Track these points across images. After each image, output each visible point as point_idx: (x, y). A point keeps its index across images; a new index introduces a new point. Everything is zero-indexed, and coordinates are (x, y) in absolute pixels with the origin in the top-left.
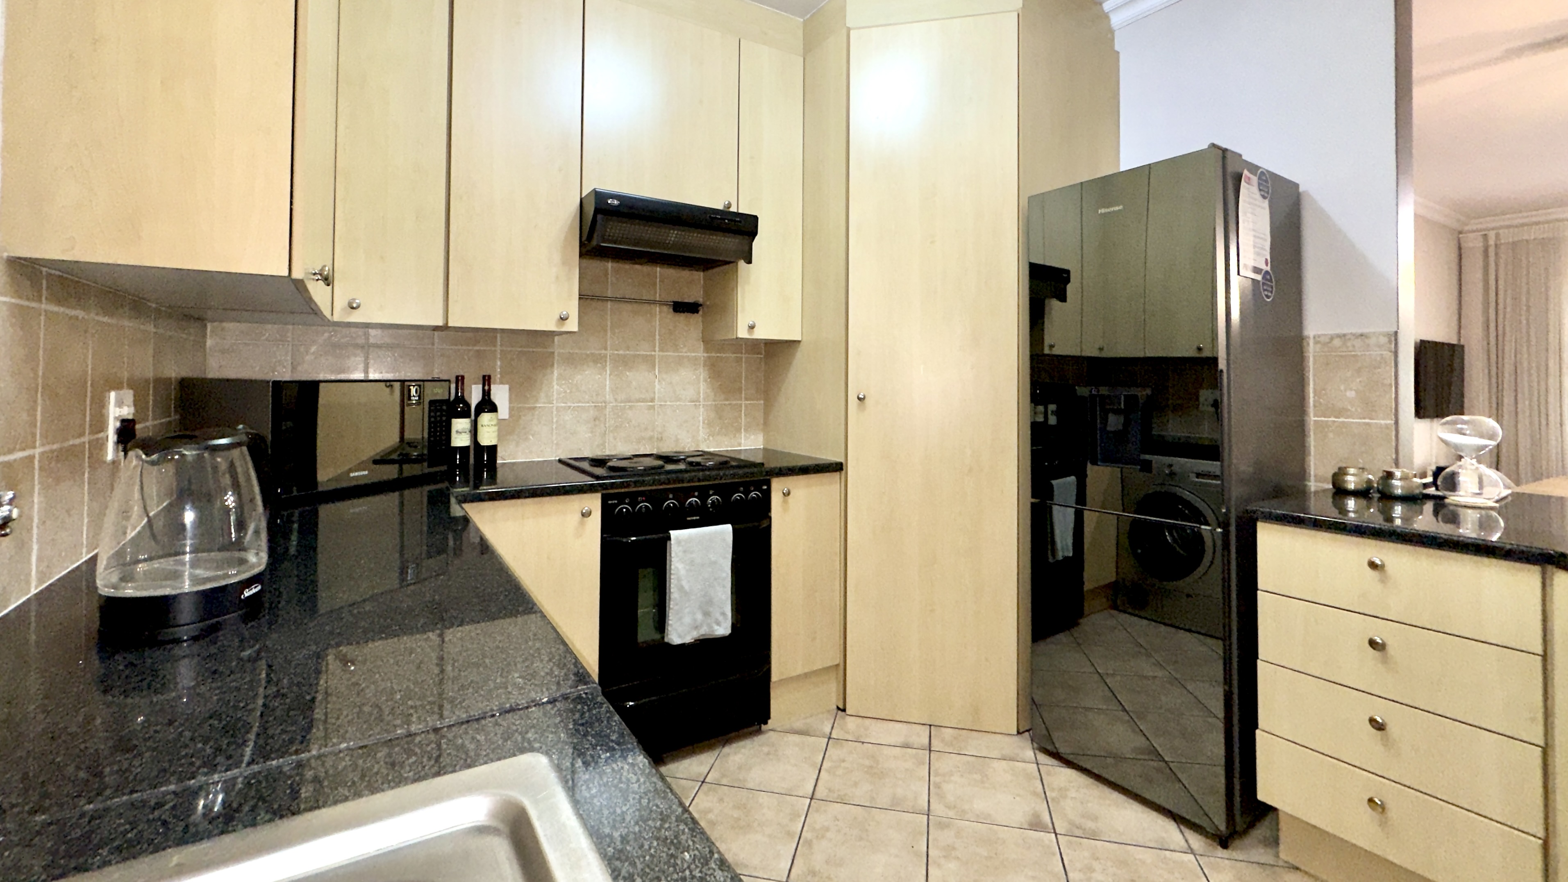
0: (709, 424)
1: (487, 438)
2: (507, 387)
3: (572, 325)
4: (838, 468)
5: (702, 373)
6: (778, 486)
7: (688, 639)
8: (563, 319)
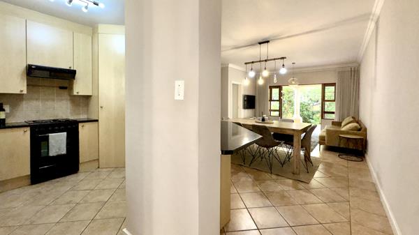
0: (71, 113)
1: (3, 116)
3: (25, 92)
4: (97, 121)
5: (69, 103)
6: (80, 125)
7: (55, 154)
8: (22, 91)
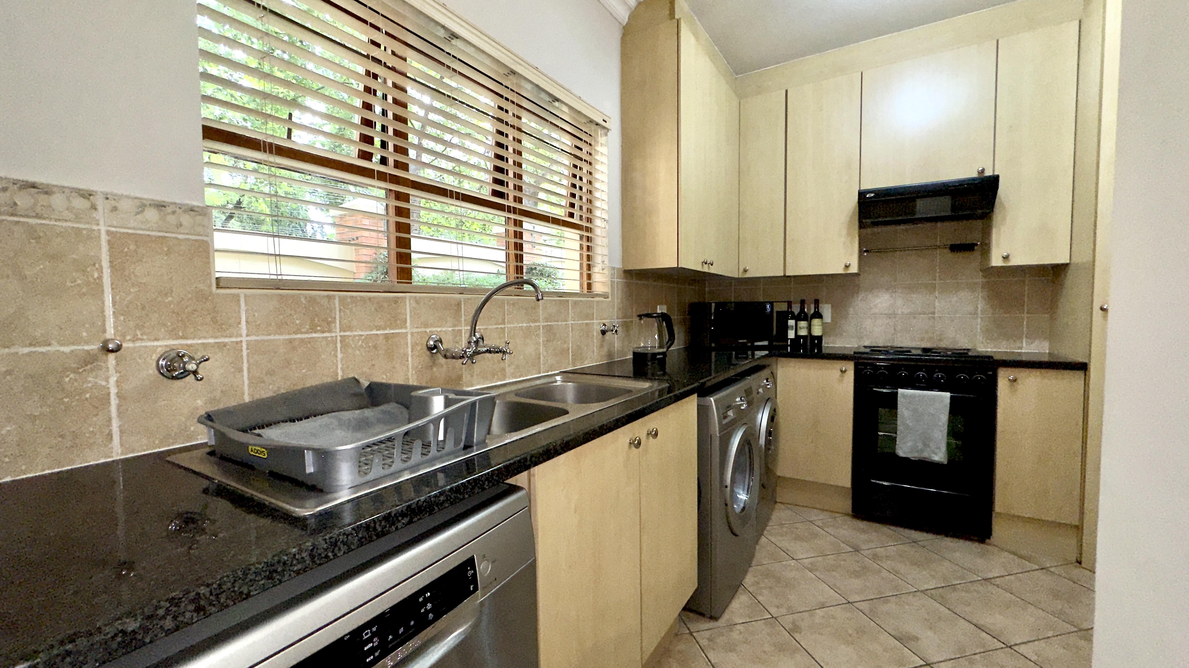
0: (985, 331)
1: (817, 331)
2: (830, 306)
3: (855, 269)
4: (1083, 367)
5: (980, 296)
6: (1004, 377)
8: (848, 267)
